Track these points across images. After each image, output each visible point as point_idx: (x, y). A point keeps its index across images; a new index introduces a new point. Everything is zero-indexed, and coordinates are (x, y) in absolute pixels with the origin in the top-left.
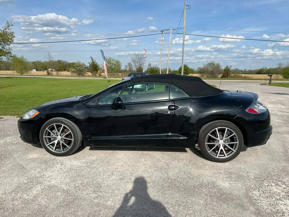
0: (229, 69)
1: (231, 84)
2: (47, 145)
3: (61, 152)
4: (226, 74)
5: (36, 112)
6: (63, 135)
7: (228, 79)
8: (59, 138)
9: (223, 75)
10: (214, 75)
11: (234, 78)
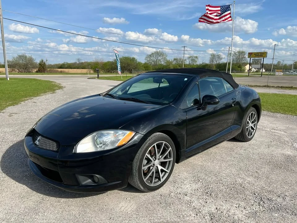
0: (44, 63)
1: (58, 78)
2: (145, 180)
3: (160, 183)
4: (42, 68)
5: (126, 133)
6: (160, 157)
7: (45, 73)
8: (157, 163)
9: (39, 70)
10: (28, 70)
11: (51, 72)
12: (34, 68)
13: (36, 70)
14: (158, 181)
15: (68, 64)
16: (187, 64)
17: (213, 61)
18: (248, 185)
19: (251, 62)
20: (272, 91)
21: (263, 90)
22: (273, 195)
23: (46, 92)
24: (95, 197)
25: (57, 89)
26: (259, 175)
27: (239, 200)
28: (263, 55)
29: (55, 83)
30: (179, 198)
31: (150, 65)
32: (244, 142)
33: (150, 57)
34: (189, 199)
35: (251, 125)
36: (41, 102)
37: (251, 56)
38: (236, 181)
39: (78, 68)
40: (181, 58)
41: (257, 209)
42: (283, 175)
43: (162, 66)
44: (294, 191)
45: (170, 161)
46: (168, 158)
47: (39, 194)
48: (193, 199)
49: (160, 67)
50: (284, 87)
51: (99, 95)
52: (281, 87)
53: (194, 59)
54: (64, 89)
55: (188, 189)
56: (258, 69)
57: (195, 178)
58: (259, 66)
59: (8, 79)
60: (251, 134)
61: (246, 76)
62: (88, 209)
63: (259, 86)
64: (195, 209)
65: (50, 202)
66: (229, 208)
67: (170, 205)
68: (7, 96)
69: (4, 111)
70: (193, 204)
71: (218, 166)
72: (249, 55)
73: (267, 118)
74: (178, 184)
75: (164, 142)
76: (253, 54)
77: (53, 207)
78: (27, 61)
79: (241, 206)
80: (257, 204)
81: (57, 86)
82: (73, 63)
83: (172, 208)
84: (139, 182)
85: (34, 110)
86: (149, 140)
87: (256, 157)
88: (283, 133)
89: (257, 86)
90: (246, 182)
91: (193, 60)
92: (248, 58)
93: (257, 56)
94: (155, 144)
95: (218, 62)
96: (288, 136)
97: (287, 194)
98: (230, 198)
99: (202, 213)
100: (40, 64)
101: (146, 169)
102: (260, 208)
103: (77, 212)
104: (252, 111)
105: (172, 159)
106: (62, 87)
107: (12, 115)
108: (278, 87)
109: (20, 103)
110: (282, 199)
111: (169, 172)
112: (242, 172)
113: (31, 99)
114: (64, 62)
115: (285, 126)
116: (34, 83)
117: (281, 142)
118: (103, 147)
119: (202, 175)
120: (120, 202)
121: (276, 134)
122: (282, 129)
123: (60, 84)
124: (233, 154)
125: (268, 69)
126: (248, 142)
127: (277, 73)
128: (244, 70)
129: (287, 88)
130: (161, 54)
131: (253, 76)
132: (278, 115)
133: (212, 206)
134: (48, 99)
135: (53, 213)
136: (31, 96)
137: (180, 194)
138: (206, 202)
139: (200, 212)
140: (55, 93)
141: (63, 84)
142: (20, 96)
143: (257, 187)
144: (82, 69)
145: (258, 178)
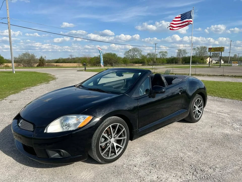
0: (43, 59)
1: (53, 71)
2: (102, 154)
3: (115, 156)
4: (42, 63)
5: (86, 117)
6: (116, 136)
7: (44, 67)
8: (113, 140)
9: (39, 64)
10: (30, 65)
11: (48, 66)
12: (36, 63)
13: (37, 65)
14: (114, 155)
15: (63, 59)
16: (158, 58)
17: (180, 55)
18: (187, 158)
19: (211, 55)
20: (227, 80)
21: (219, 79)
22: (206, 166)
23: (42, 82)
24: (63, 167)
25: (51, 80)
26: (198, 150)
27: (177, 170)
28: (221, 49)
29: (50, 75)
30: (130, 168)
31: (128, 59)
32: (192, 123)
33: (128, 53)
34: (137, 169)
35: (197, 109)
36: (36, 91)
37: (211, 50)
38: (178, 155)
39: (70, 63)
40: (153, 53)
41: (190, 178)
42: (218, 150)
43: (138, 60)
44: (224, 164)
45: (124, 139)
46: (122, 136)
47: (21, 165)
48: (141, 170)
49: (136, 61)
50: (237, 76)
51: (75, 86)
52: (235, 76)
53: (164, 53)
54: (57, 80)
55: (138, 161)
56: (217, 61)
57: (145, 152)
58: (218, 59)
59: (14, 73)
60: (198, 116)
61: (207, 67)
62: (56, 177)
63: (216, 76)
64: (140, 177)
65: (28, 171)
66: (168, 177)
67: (121, 174)
68: (11, 86)
69: (7, 98)
70: (140, 174)
71: (166, 143)
72: (209, 50)
73: (216, 103)
74: (131, 157)
75: (118, 124)
76: (213, 49)
77: (30, 175)
78: (30, 58)
79: (178, 175)
80: (191, 174)
81: (51, 77)
82: (66, 59)
83: (122, 177)
84: (97, 156)
85: (30, 98)
86: (105, 122)
87: (200, 135)
88: (227, 115)
89: (214, 75)
90: (187, 156)
91: (163, 55)
92: (208, 52)
93: (216, 50)
94: (110, 126)
95: (184, 56)
96: (230, 118)
97: (218, 166)
98: (171, 169)
99: (145, 181)
100: (40, 60)
101: (103, 146)
102: (192, 177)
103: (47, 179)
104: (198, 97)
105: (126, 137)
106: (56, 78)
107: (12, 102)
108: (232, 76)
109: (20, 92)
110: (212, 170)
111: (123, 148)
112: (184, 148)
113: (29, 88)
114: (60, 58)
115: (230, 109)
116: (34, 75)
117: (223, 123)
118: (68, 128)
119: (152, 150)
120: (82, 172)
121: (220, 116)
122: (226, 112)
123: (54, 76)
124: (181, 133)
125: (226, 61)
126: (196, 123)
127: (233, 65)
128: (206, 62)
129: (239, 77)
130: (137, 50)
131: (213, 67)
132: (226, 100)
133: (154, 175)
134: (42, 89)
135: (29, 180)
136: (29, 86)
137: (131, 165)
138: (151, 172)
139: (144, 180)
140: (49, 83)
141: (57, 76)
142: (21, 86)
143: (195, 160)
144: (74, 63)
145: (196, 152)
